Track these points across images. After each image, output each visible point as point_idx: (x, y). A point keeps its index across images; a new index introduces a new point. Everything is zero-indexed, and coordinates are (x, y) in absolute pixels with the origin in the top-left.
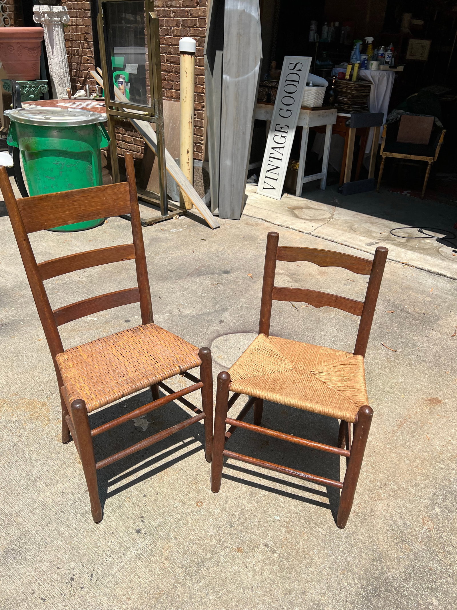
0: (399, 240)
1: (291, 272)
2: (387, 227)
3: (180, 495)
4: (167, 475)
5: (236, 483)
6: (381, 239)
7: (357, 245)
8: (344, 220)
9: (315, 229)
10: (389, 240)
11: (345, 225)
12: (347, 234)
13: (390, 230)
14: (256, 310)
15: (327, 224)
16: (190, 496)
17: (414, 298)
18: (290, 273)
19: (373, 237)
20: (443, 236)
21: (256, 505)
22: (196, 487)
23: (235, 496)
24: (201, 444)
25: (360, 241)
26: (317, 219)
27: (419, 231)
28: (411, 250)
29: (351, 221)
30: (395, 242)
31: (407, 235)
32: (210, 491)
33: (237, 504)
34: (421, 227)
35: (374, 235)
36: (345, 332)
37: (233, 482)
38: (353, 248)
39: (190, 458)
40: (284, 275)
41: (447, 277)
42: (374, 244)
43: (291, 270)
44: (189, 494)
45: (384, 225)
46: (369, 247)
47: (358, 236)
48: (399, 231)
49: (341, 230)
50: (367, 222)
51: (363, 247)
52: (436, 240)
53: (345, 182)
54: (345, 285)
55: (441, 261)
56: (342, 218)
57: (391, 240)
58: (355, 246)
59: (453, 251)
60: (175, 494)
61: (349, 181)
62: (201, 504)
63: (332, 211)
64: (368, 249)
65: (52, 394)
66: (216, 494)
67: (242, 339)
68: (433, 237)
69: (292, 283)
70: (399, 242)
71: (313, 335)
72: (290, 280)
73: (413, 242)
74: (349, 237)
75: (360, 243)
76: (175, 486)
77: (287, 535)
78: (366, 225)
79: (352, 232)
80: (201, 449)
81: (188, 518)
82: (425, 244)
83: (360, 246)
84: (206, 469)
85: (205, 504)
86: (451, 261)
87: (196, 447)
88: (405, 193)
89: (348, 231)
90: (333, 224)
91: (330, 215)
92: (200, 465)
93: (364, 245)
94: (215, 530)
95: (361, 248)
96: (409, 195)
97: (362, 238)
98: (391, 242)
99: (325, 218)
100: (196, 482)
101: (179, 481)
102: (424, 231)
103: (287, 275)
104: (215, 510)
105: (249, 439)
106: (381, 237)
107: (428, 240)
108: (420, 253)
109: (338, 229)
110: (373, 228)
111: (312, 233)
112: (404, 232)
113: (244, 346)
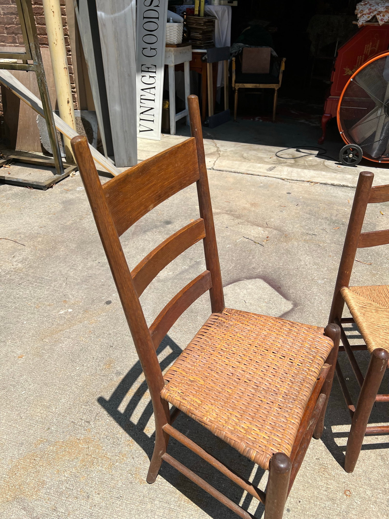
0: (289, 162)
1: (227, 209)
2: (270, 151)
3: (322, 491)
6: (275, 163)
7: (260, 172)
8: (232, 151)
9: (214, 164)
10: (282, 163)
11: (236, 155)
12: (245, 163)
13: (275, 154)
14: (227, 255)
15: (220, 157)
16: (332, 487)
17: (342, 211)
18: (227, 211)
19: (268, 163)
20: (316, 152)
22: (329, 475)
23: (371, 468)
25: (260, 168)
26: (208, 154)
27: (297, 151)
28: (305, 168)
29: (238, 151)
30: (288, 164)
31: (291, 157)
32: (345, 473)
33: (380, 476)
34: (298, 147)
35: (266, 160)
36: (320, 258)
38: (258, 175)
40: (223, 213)
41: (349, 187)
42: (273, 169)
43: (225, 208)
44: (329, 486)
45: (266, 150)
46: (270, 172)
47: (255, 164)
48: (282, 153)
49: (236, 160)
50: (250, 150)
51: (266, 173)
52: (315, 156)
53: (210, 115)
54: (281, 211)
55: (335, 174)
56: (229, 150)
57: (284, 163)
58: (259, 174)
59: (335, 163)
60: (316, 493)
61: (213, 114)
62: (348, 492)
63: (213, 144)
64: (272, 174)
65: (88, 422)
66: (353, 473)
67: (239, 290)
68: (311, 154)
69: (237, 220)
70: (291, 163)
71: (296, 267)
72: (233, 218)
73: (301, 162)
74: (248, 166)
75: (261, 170)
76: (308, 482)
78: (253, 153)
79: (247, 161)
81: (351, 515)
82: (310, 161)
83: (263, 173)
84: (321, 448)
85: (352, 490)
86: (342, 173)
88: (257, 119)
89: (243, 161)
90: (225, 156)
91: (216, 149)
93: (266, 171)
95: (266, 175)
96: (261, 120)
97: (259, 165)
98: (285, 164)
99: (214, 152)
100: (325, 469)
101: (307, 474)
102: (301, 150)
103: (225, 213)
104: (367, 493)
106: (274, 162)
107: (309, 157)
108: (314, 170)
109: (233, 160)
110: (260, 155)
111: (215, 168)
112: (286, 154)
113: (246, 296)
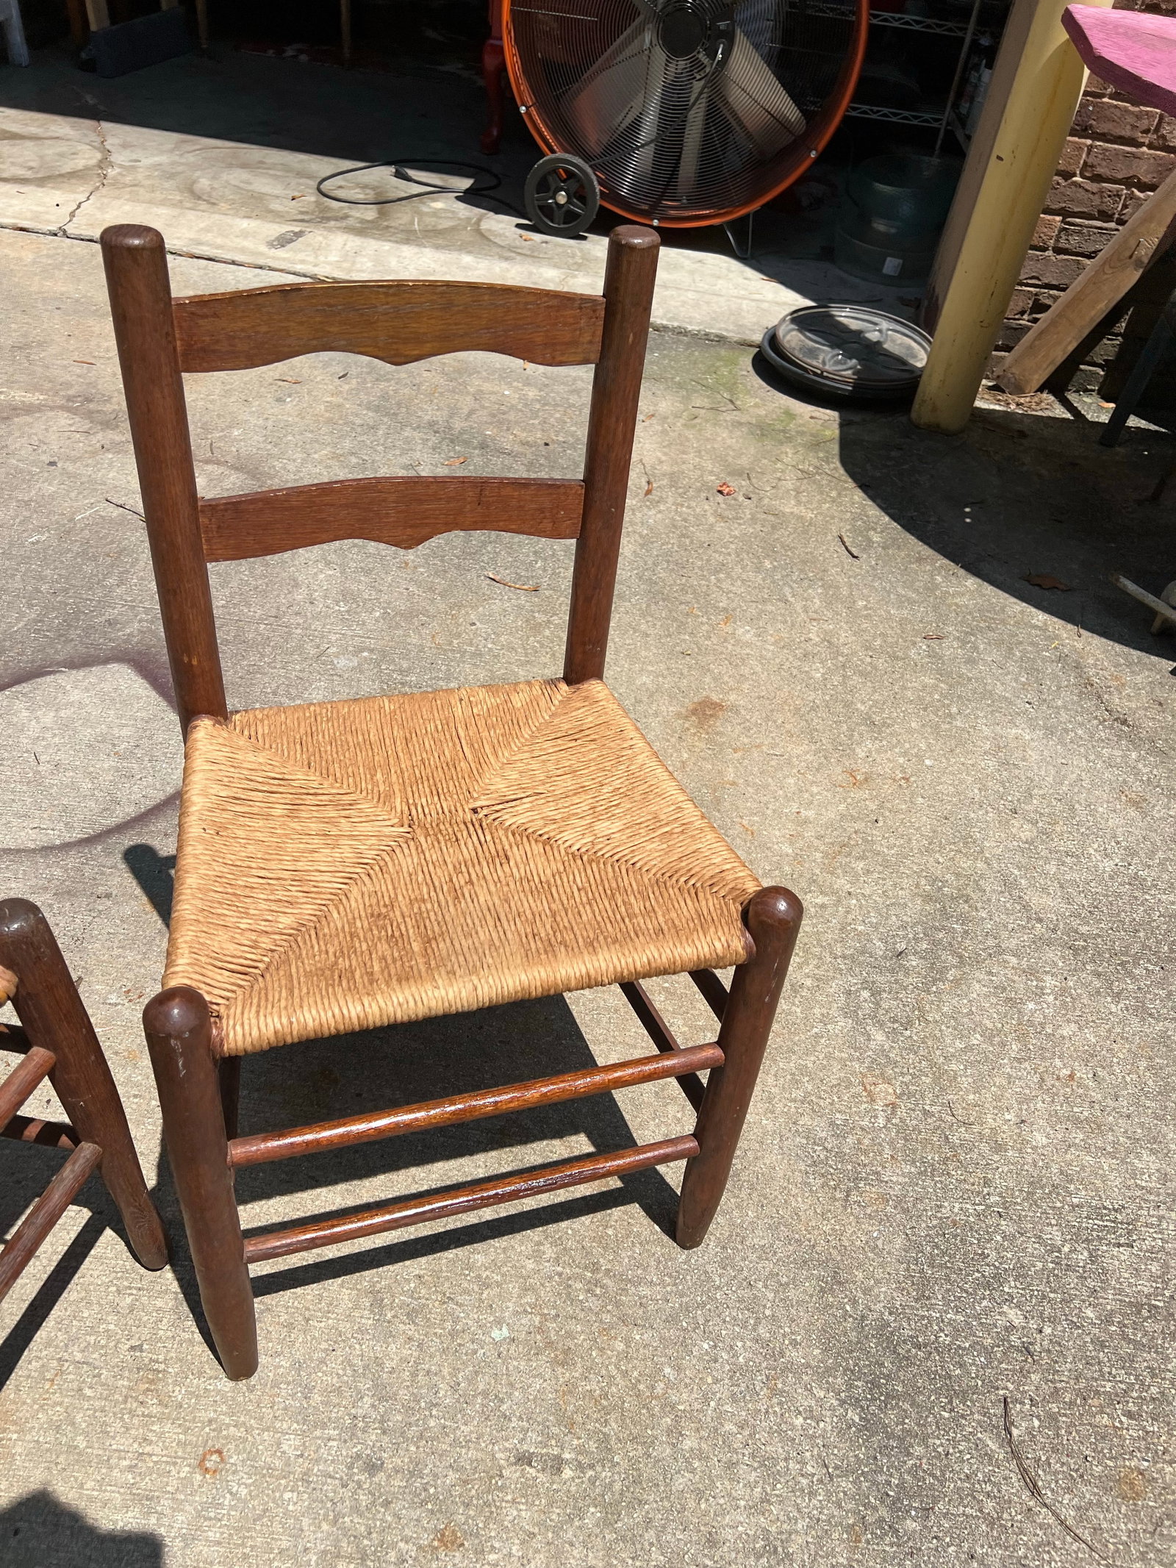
0: (358, 215)
1: (71, 392)
2: (300, 174)
3: (116, 1473)
4: (15, 1423)
5: (299, 1290)
6: (306, 217)
7: (243, 250)
8: (157, 166)
9: (72, 214)
10: (329, 219)
11: (167, 185)
12: (191, 215)
13: (314, 184)
14: (18, 577)
15: (104, 191)
16: (157, 1450)
17: (493, 398)
18: (69, 399)
19: (278, 216)
20: (466, 183)
21: (411, 1330)
22: (160, 1403)
23: (324, 1345)
24: (86, 1214)
25: (245, 234)
26: (61, 176)
27: (399, 175)
28: (407, 241)
29: (180, 169)
30: (351, 222)
31: (371, 196)
32: (225, 1384)
33: (349, 1372)
34: (402, 161)
35: (275, 206)
36: (368, 572)
37: (288, 1293)
38: (233, 263)
39: (72, 1294)
40: (52, 408)
42: (291, 241)
43: (68, 385)
44: (148, 1449)
45: (287, 168)
46: (281, 253)
47: (229, 220)
48: (343, 183)
49: (163, 203)
50: (230, 166)
51: (261, 254)
52: (458, 198)
53: (93, 27)
54: (279, 400)
55: (505, 265)
56: (146, 162)
57: (336, 219)
58: (238, 258)
59: (518, 226)
60: (90, 1484)
61: (107, 23)
62: (215, 1457)
63: (93, 137)
64: (284, 259)
66: (253, 1380)
67: (25, 713)
68: (443, 190)
69: (100, 436)
70: (362, 221)
71: (273, 612)
72: (86, 425)
73: (402, 216)
74: (202, 225)
75: (247, 244)
76: (72, 1448)
77: (564, 1375)
78: (237, 176)
79: (204, 206)
80: (100, 1232)
81: (199, 1546)
82: (435, 213)
83: (253, 253)
84: (159, 1303)
85: (232, 1446)
86: (530, 260)
87: (73, 1235)
88: (290, 52)
89: (188, 205)
90: (126, 186)
91: (99, 156)
92: (129, 1300)
93: (263, 249)
94: (325, 1527)
95: (261, 262)
96: (304, 58)
97: (245, 224)
98: (338, 224)
99: (87, 168)
100: (152, 1382)
101: (79, 1418)
102: (411, 173)
103: (62, 408)
104: (285, 1447)
105: (256, 1095)
106: (302, 213)
107: (434, 200)
108: (437, 247)
109: (150, 202)
110: (262, 185)
111: (71, 229)
112: (358, 185)
113: (48, 735)
